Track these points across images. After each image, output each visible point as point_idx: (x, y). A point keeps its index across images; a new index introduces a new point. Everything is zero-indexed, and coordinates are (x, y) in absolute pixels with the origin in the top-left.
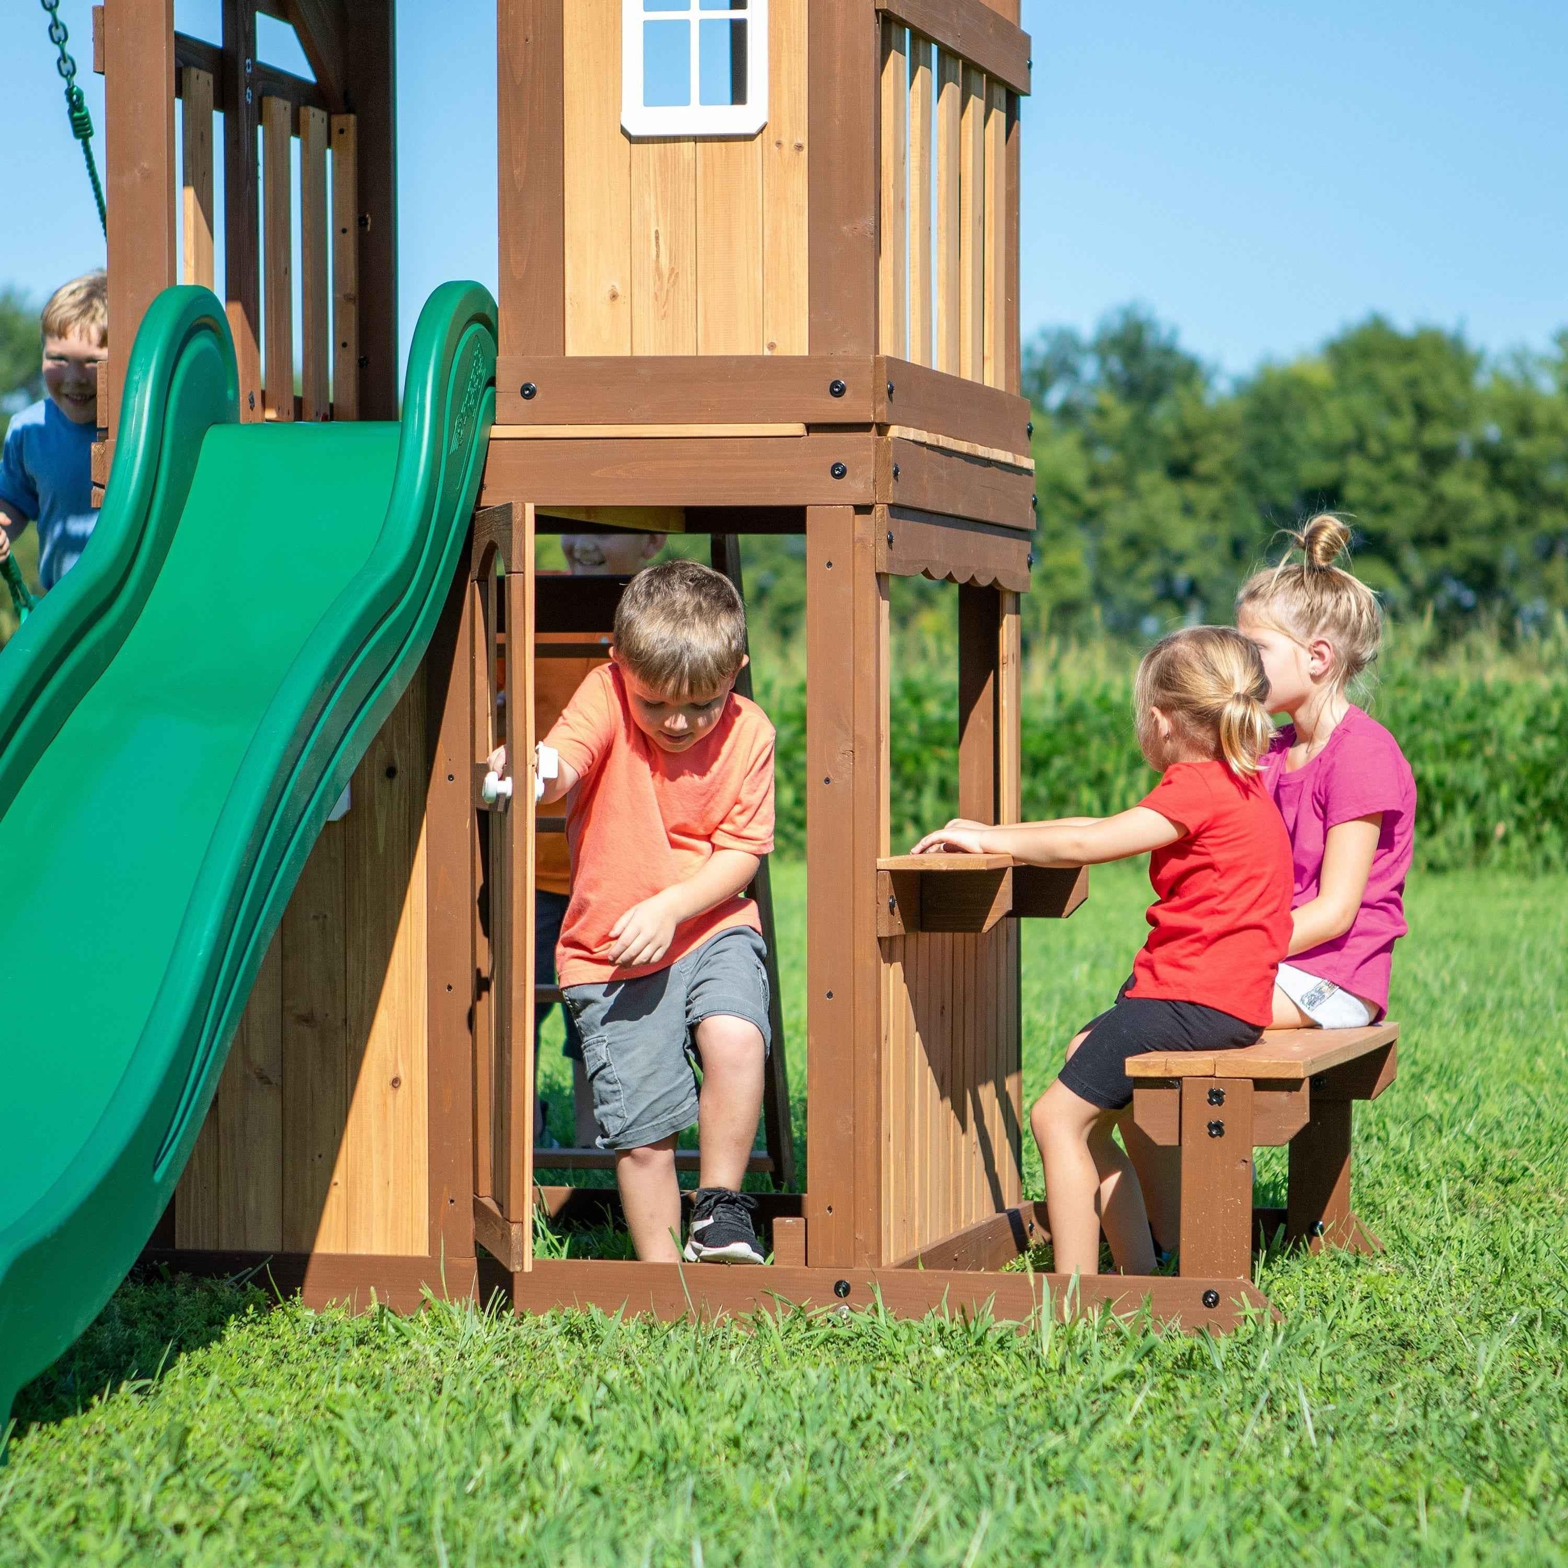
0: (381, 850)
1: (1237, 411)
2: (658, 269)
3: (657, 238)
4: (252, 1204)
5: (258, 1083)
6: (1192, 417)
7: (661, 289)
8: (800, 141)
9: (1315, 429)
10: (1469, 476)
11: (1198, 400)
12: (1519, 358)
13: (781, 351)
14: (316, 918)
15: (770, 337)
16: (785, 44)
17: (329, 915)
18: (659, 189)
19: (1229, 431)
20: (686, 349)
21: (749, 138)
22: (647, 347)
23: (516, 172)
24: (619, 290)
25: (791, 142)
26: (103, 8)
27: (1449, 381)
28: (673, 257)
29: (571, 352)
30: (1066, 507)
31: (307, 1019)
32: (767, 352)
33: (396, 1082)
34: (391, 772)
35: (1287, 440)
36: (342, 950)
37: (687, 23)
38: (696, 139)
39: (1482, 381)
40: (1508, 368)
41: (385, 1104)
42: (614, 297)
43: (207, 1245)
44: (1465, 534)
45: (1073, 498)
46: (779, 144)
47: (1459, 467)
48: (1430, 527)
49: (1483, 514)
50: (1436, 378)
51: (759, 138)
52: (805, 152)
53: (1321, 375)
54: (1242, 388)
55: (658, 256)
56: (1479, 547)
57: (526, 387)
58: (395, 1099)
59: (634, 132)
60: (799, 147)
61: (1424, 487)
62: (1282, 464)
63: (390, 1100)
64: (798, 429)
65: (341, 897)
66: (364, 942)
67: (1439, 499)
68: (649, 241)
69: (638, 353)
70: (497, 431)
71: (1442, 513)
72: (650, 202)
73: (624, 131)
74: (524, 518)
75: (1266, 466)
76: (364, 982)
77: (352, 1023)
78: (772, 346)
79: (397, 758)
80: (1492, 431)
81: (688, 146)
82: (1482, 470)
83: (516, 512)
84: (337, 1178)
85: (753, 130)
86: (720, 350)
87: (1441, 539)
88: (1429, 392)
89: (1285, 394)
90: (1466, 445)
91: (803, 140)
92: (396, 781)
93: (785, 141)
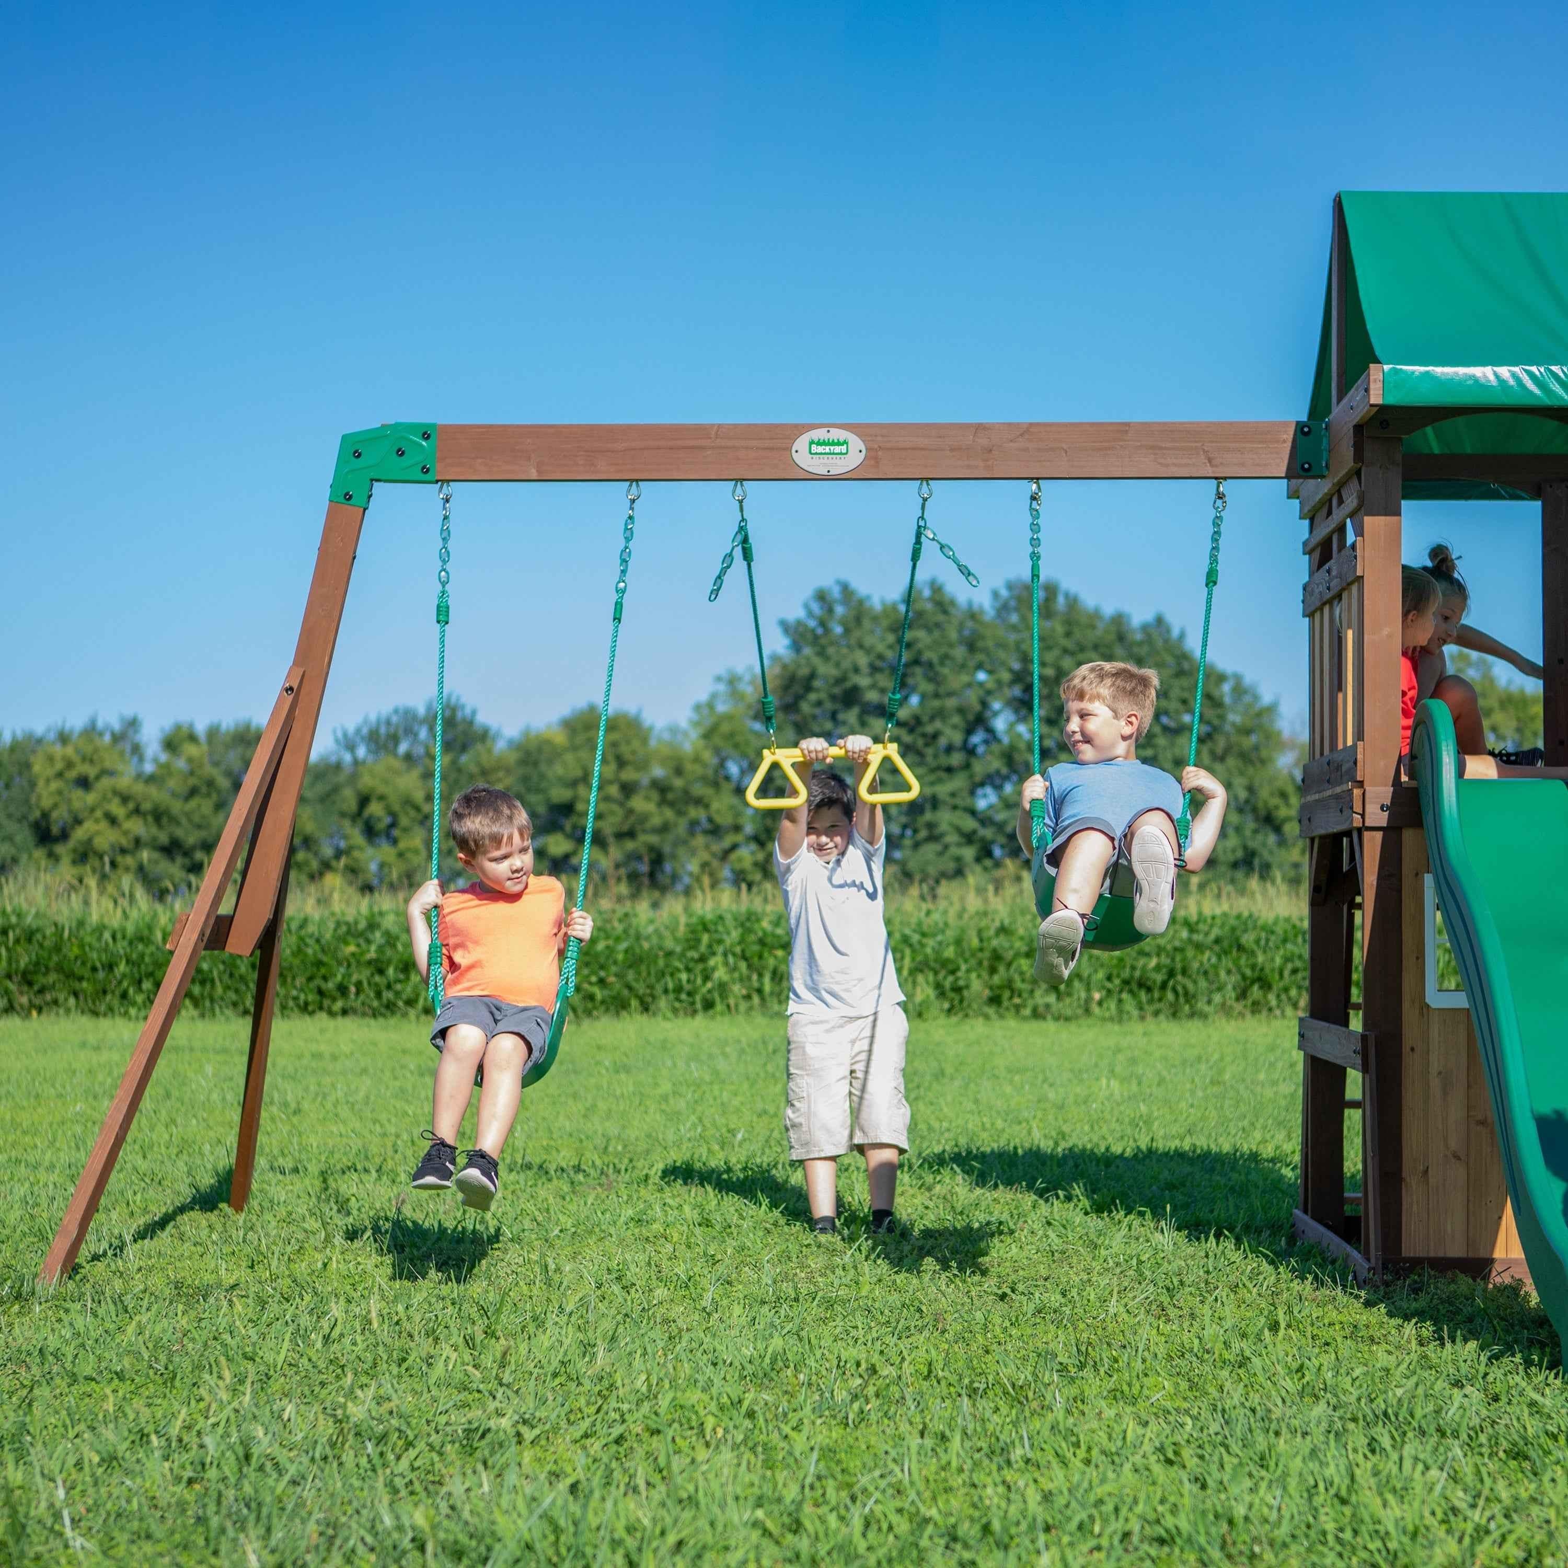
1: (513, 757)
6: (485, 761)
9: (558, 770)
10: (647, 798)
11: (489, 751)
12: (674, 730)
19: (508, 771)
27: (636, 744)
30: (412, 813)
35: (542, 776)
39: (653, 743)
40: (666, 736)
44: (645, 831)
45: (418, 809)
47: (642, 793)
48: (625, 828)
49: (656, 821)
50: (628, 742)
53: (560, 738)
54: (514, 745)
56: (653, 839)
61: (621, 804)
62: (538, 791)
67: (631, 812)
71: (632, 819)
75: (529, 790)
80: (658, 772)
82: (655, 796)
87: (631, 834)
88: (624, 750)
89: (540, 750)
90: (645, 781)
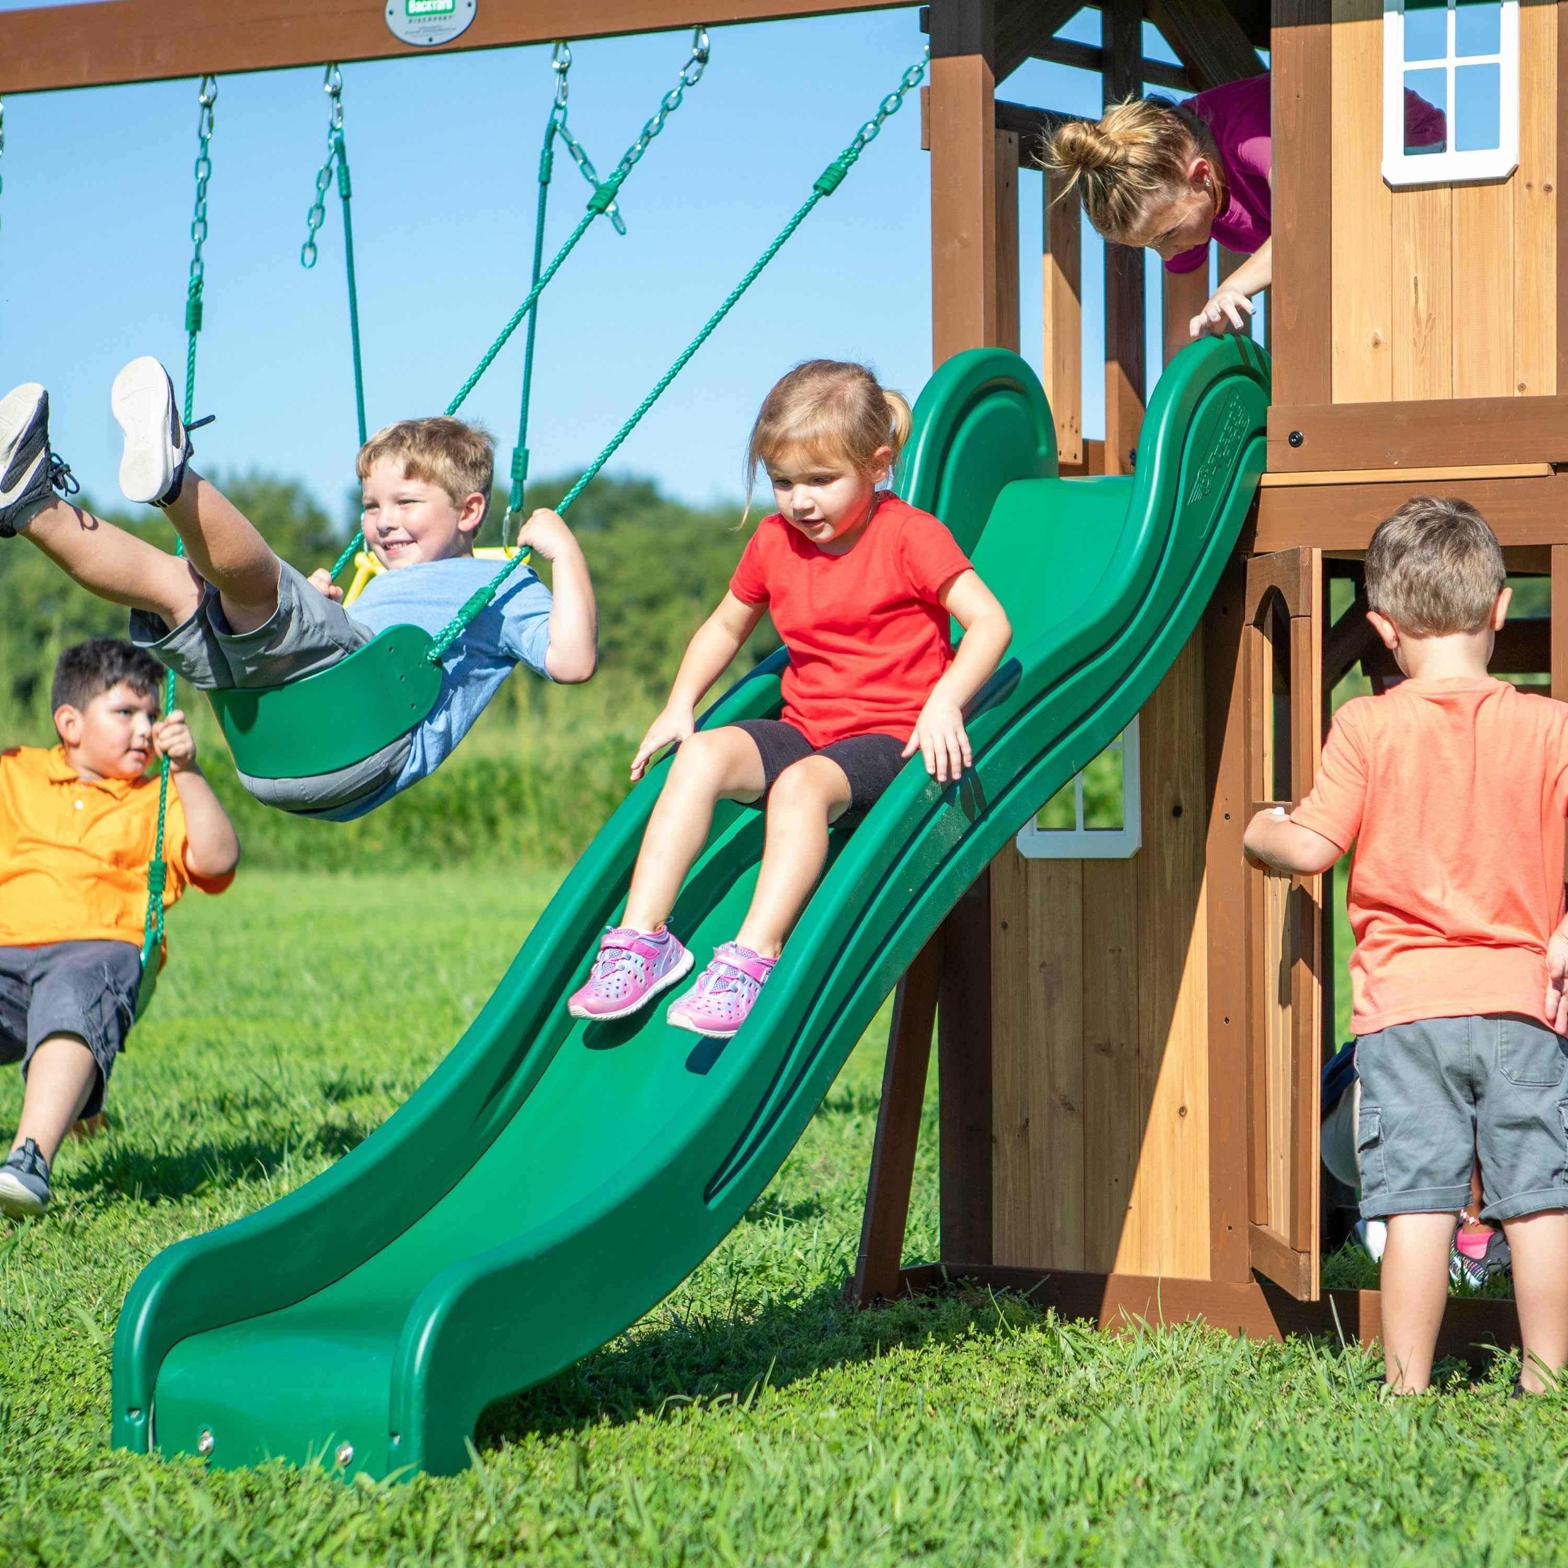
0: (1169, 886)
2: (1416, 315)
3: (1416, 285)
4: (1058, 1224)
5: (1062, 1110)
7: (1420, 332)
8: (1549, 183)
13: (1531, 392)
14: (1112, 951)
15: (1520, 378)
16: (1535, 86)
17: (1123, 949)
18: (1418, 236)
20: (1442, 394)
21: (1501, 181)
22: (1408, 393)
23: (1289, 226)
24: (1381, 338)
25: (1540, 184)
26: (929, 88)
28: (1430, 304)
29: (1337, 400)
31: (1105, 1049)
32: (1517, 394)
33: (1182, 1111)
34: (1177, 812)
36: (1135, 983)
37: (1443, 71)
38: (1452, 185)
41: (1173, 1131)
42: (1376, 344)
43: (1019, 1263)
46: (1529, 186)
51: (1511, 180)
52: (1554, 193)
55: (1417, 302)
57: (1293, 435)
58: (1182, 1128)
59: (1393, 181)
60: (1548, 188)
63: (1177, 1127)
64: (1542, 468)
65: (1133, 931)
66: (1154, 975)
68: (1408, 286)
69: (1399, 398)
70: (1267, 479)
72: (1410, 249)
73: (1385, 181)
74: (1311, 563)
76: (1154, 1013)
77: (1144, 1052)
78: (1522, 387)
79: (1182, 796)
81: (1444, 193)
83: (1303, 557)
84: (1133, 1203)
85: (1503, 173)
86: (1474, 392)
91: (1552, 181)
92: (1182, 819)
93: (1535, 182)
